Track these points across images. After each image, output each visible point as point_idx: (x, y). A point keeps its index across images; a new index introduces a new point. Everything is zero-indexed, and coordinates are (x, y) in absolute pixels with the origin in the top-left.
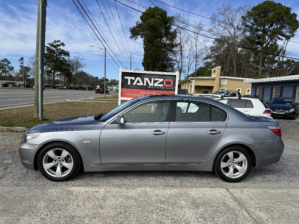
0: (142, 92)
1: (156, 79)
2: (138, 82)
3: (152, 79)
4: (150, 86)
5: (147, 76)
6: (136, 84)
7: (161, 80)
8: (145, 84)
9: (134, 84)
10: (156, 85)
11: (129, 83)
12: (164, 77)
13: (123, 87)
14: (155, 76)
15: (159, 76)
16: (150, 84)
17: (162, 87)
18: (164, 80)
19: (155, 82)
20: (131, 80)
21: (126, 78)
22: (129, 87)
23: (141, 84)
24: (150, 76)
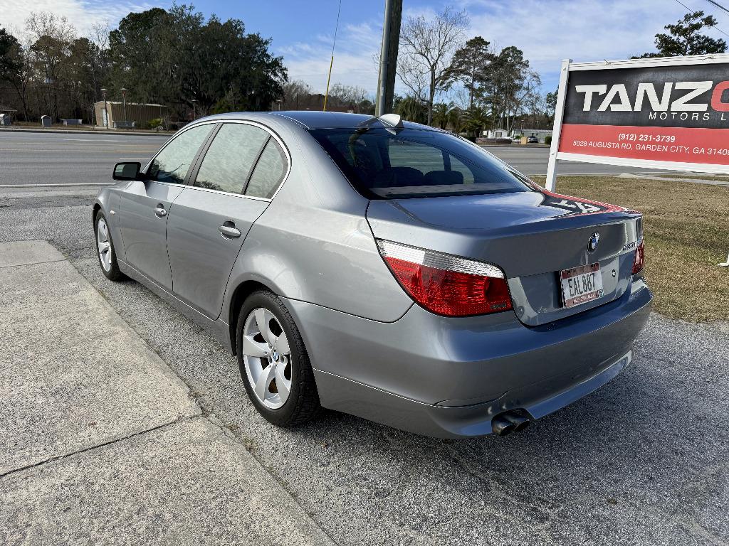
0: (623, 136)
1: (680, 86)
2: (617, 100)
3: (668, 87)
4: (653, 112)
5: (649, 75)
6: (609, 106)
7: (703, 87)
8: (638, 107)
9: (603, 108)
10: (679, 105)
11: (587, 107)
12: (718, 75)
13: (569, 119)
14: (682, 74)
15: (695, 74)
16: (656, 106)
17: (701, 113)
18: (714, 86)
19: (676, 95)
20: (595, 94)
21: (579, 89)
22: (585, 119)
23: (625, 106)
24: (660, 77)
